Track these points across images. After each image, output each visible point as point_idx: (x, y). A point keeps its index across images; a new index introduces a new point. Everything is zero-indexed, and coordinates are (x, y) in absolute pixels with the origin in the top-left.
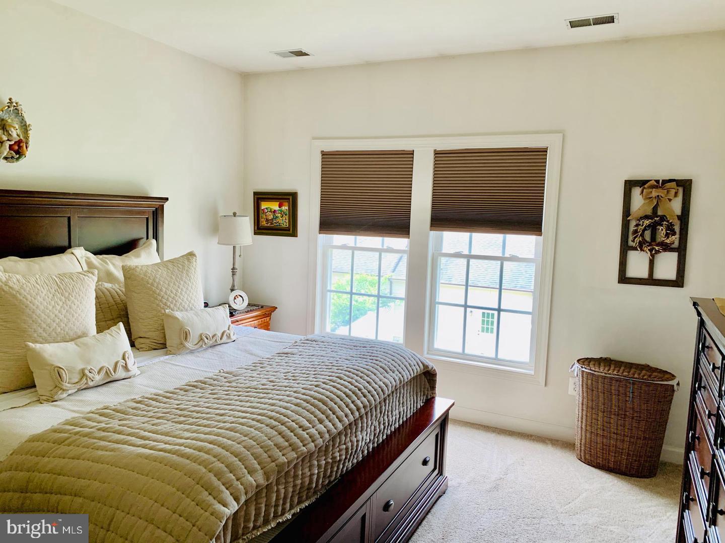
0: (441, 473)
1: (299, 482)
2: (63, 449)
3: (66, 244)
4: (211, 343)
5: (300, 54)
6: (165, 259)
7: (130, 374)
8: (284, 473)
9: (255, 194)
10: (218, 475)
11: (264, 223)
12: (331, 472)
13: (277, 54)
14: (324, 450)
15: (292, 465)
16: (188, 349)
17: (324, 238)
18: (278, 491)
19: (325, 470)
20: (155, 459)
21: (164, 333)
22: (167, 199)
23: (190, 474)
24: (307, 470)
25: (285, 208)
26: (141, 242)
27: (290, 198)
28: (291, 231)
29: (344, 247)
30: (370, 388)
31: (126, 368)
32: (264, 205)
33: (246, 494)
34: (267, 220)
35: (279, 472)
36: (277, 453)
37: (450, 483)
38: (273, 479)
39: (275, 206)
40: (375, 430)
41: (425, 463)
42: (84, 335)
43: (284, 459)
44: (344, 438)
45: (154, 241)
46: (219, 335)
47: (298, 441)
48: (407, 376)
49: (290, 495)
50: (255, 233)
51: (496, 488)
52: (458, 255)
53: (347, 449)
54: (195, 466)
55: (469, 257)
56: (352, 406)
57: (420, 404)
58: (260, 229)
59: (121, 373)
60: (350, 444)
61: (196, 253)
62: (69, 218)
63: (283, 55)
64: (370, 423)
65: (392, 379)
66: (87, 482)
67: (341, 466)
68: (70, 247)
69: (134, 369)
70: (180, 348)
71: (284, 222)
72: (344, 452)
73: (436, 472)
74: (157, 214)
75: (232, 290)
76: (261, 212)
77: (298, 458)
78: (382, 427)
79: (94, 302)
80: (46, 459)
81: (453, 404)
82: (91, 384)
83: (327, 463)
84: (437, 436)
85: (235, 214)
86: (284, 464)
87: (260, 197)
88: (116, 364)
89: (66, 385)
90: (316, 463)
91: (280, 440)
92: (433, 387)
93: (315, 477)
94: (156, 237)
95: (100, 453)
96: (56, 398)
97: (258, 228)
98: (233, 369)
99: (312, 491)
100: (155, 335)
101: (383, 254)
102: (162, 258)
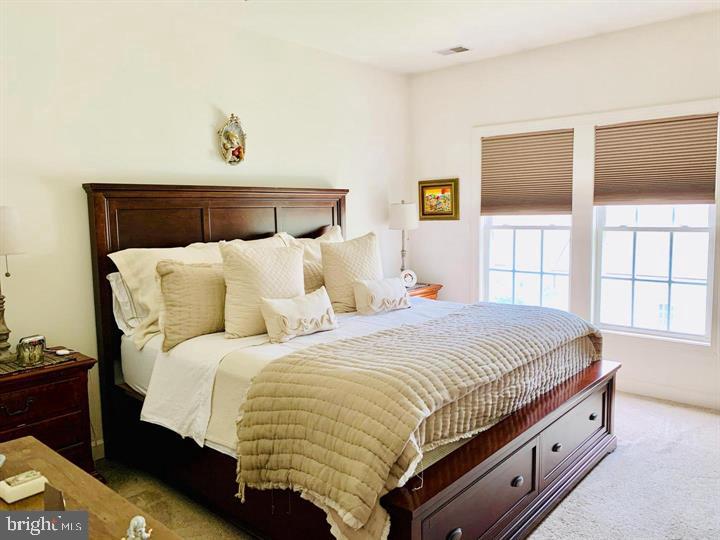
0: (609, 431)
1: (477, 408)
2: (297, 367)
3: (273, 230)
4: (391, 307)
5: (460, 50)
6: (347, 239)
7: (332, 327)
8: (464, 397)
9: (420, 183)
10: (414, 387)
11: (428, 209)
12: (504, 407)
13: (440, 52)
14: (496, 385)
15: (471, 391)
16: (373, 310)
17: (484, 219)
18: (459, 411)
19: (499, 404)
20: (366, 374)
21: (354, 299)
22: (348, 191)
23: (393, 384)
24: (483, 399)
25: (448, 194)
26: (328, 229)
27: (452, 185)
28: (453, 214)
29: (505, 227)
30: (536, 341)
31: (329, 321)
32: (428, 193)
33: (436, 404)
34: (431, 207)
35: (461, 394)
36: (459, 380)
37: (618, 444)
38: (456, 398)
39: (437, 192)
40: (542, 379)
41: (592, 418)
42: (297, 295)
43: (464, 384)
44: (514, 379)
45: (339, 226)
46: (398, 300)
47: (475, 373)
48: (573, 336)
49: (470, 417)
50: (421, 219)
51: (669, 450)
52: (623, 228)
53: (517, 389)
54: (396, 380)
55: (635, 230)
56: (520, 353)
57: (586, 365)
58: (425, 215)
59: (325, 326)
60: (519, 386)
61: (375, 233)
62: (275, 209)
63: (445, 53)
64: (537, 371)
65: (558, 337)
66: (318, 388)
67: (512, 403)
68: (276, 232)
69: (335, 324)
70: (368, 311)
71: (447, 207)
72: (514, 392)
73: (604, 429)
74: (340, 204)
75: (402, 270)
76: (425, 199)
77: (476, 386)
78: (549, 378)
79: (302, 270)
80: (286, 374)
81: (620, 366)
82: (306, 332)
83: (500, 397)
84: (604, 395)
85: (403, 202)
86: (464, 388)
87: (424, 186)
88: (322, 318)
89: (289, 331)
90: (490, 395)
91: (460, 370)
92: (599, 351)
93: (490, 407)
94: (340, 223)
95: (324, 370)
96: (282, 340)
97: (423, 214)
98: (415, 324)
99: (488, 419)
100: (348, 301)
101: (545, 231)
102: (345, 239)
